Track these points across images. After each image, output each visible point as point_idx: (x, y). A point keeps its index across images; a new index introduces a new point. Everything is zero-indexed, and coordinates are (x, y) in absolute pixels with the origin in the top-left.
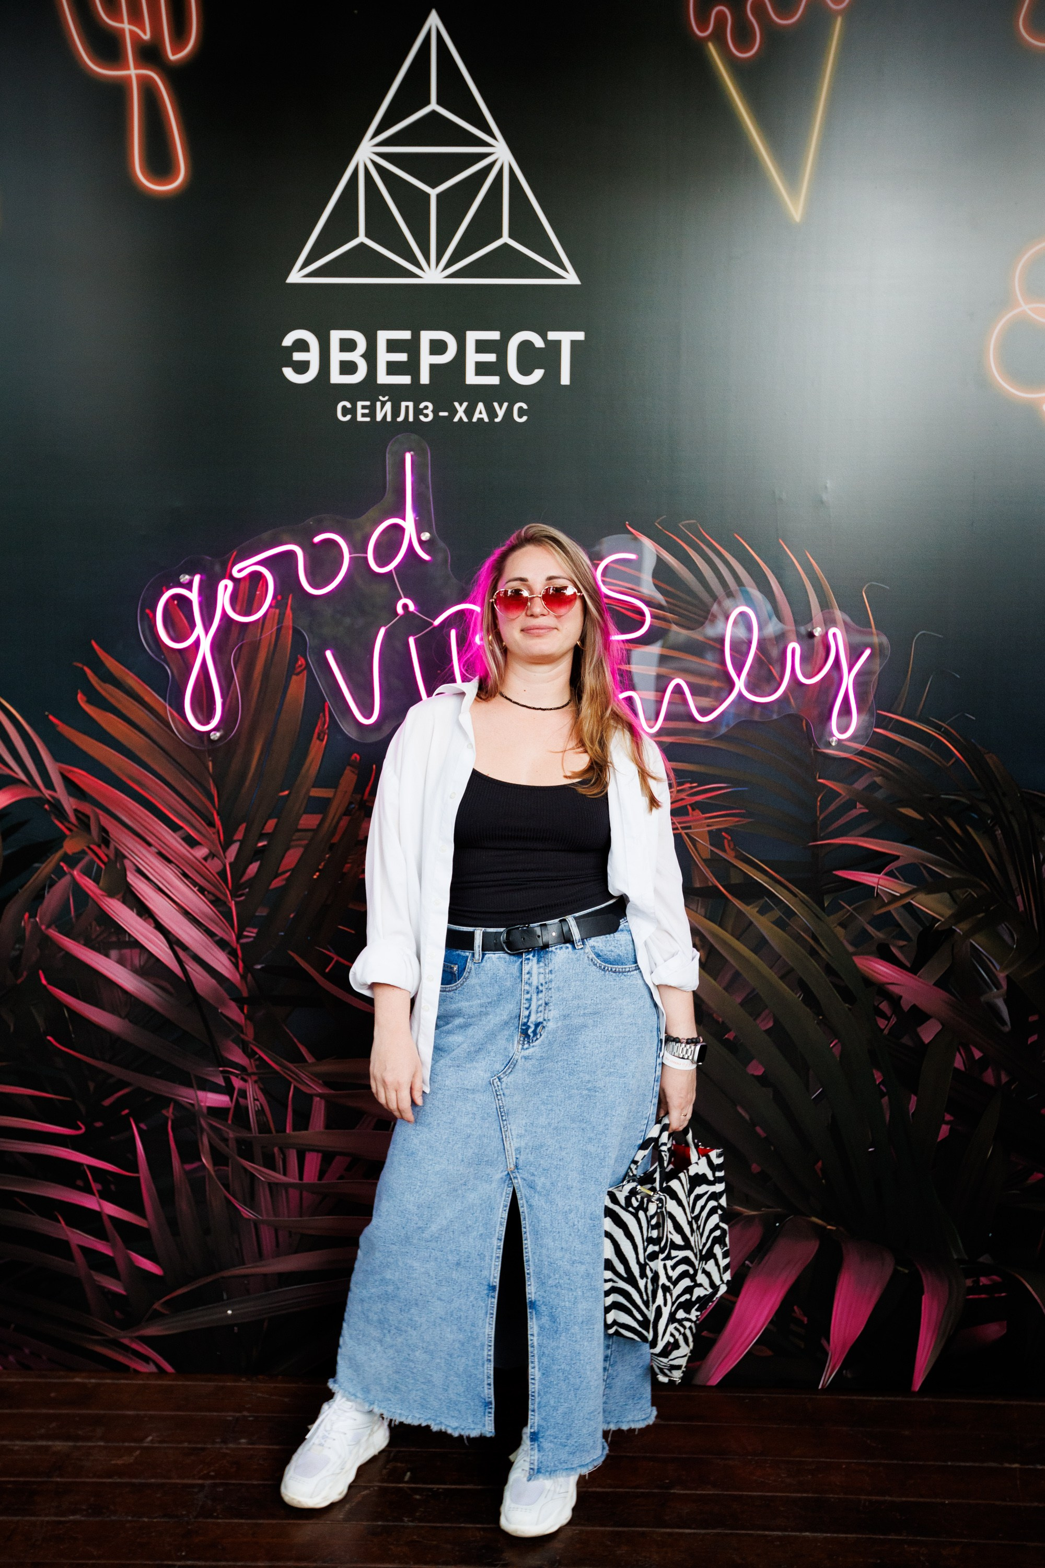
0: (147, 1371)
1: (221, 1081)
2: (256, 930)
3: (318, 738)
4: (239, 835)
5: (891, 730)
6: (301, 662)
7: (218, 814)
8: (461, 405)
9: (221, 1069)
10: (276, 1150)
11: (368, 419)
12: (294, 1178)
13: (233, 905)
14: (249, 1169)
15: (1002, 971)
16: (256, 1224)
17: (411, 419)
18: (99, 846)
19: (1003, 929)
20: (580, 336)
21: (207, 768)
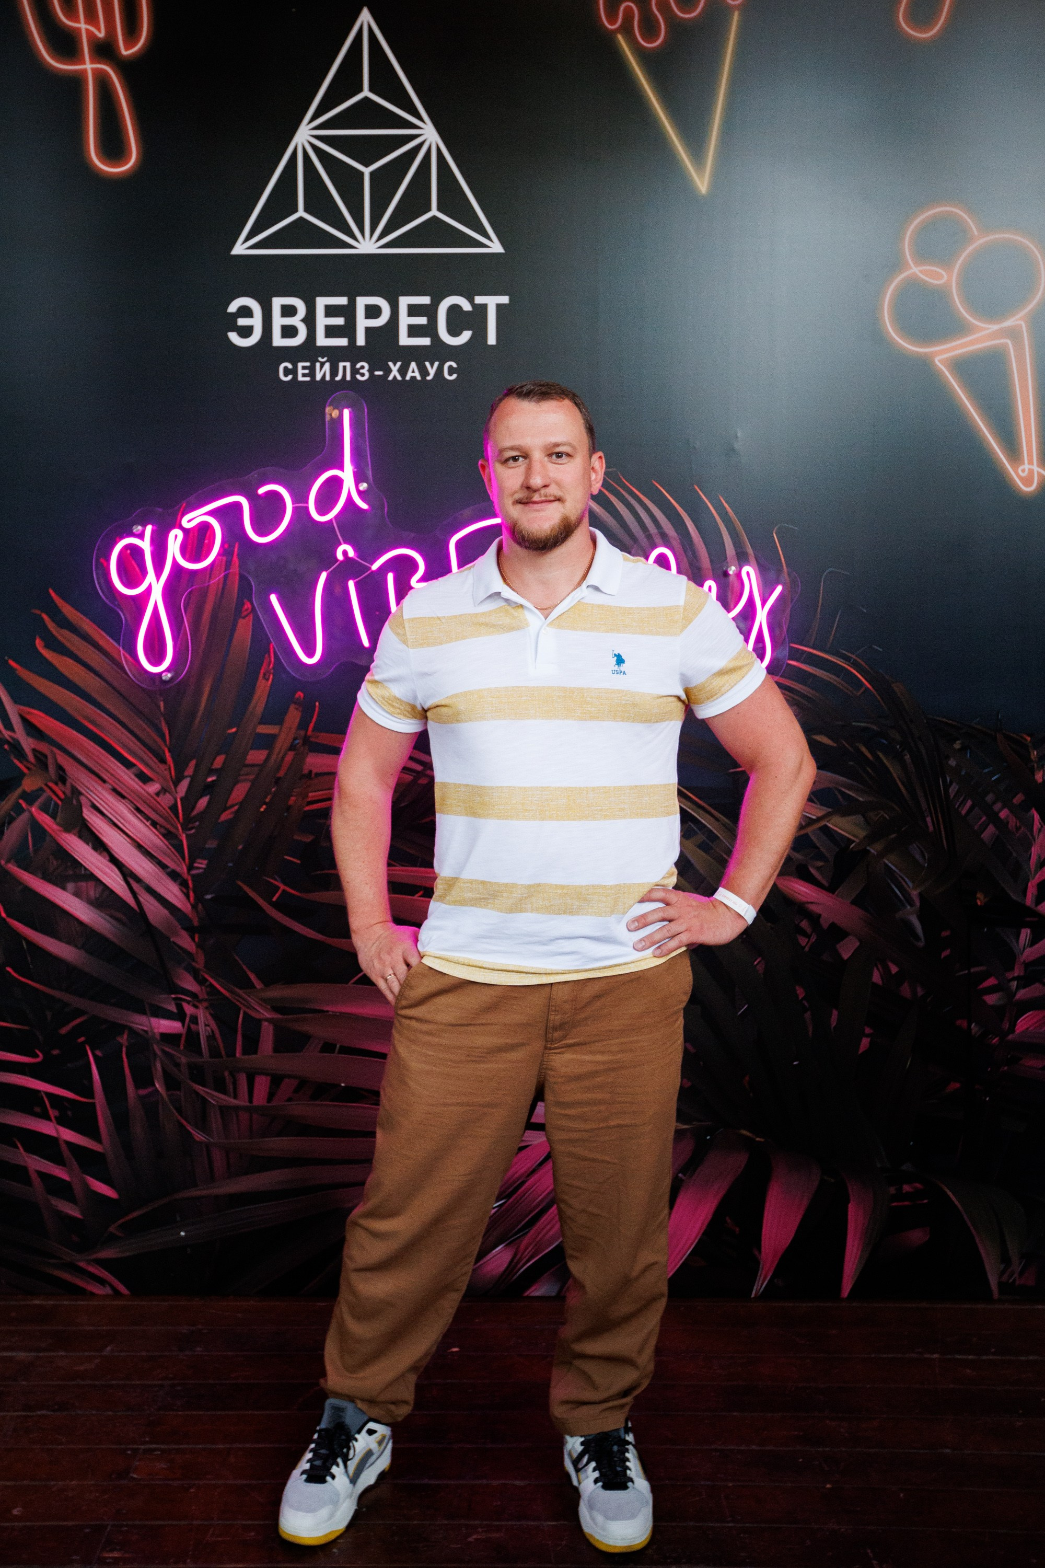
0: (104, 1293)
1: (173, 1008)
2: (206, 862)
3: (264, 677)
4: (190, 771)
5: (804, 662)
6: (247, 606)
7: (170, 751)
8: (395, 364)
9: (173, 996)
10: (226, 1074)
11: (308, 379)
12: (245, 1102)
13: (184, 837)
14: (202, 1093)
15: (915, 888)
16: (208, 1146)
17: (348, 378)
18: (56, 784)
19: (915, 849)
20: (505, 300)
21: (159, 707)
